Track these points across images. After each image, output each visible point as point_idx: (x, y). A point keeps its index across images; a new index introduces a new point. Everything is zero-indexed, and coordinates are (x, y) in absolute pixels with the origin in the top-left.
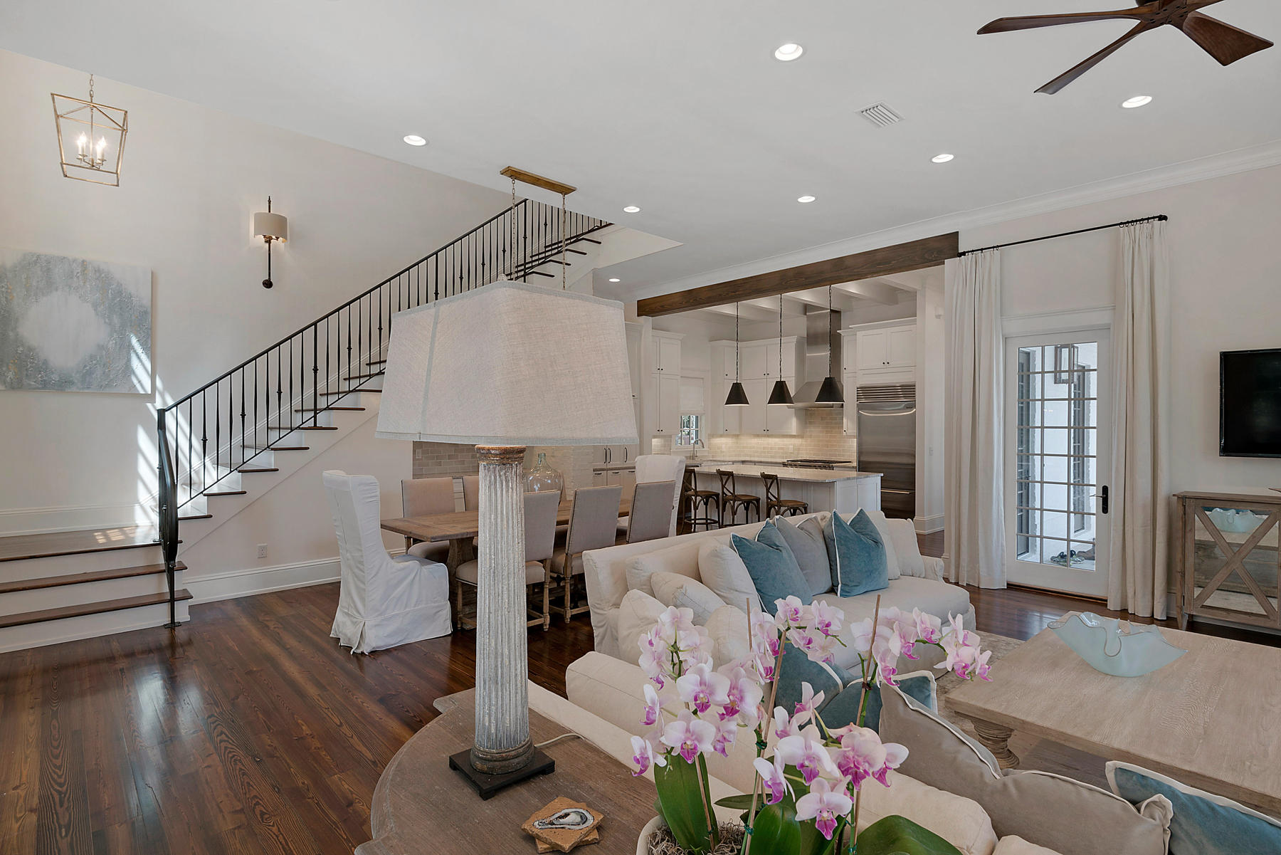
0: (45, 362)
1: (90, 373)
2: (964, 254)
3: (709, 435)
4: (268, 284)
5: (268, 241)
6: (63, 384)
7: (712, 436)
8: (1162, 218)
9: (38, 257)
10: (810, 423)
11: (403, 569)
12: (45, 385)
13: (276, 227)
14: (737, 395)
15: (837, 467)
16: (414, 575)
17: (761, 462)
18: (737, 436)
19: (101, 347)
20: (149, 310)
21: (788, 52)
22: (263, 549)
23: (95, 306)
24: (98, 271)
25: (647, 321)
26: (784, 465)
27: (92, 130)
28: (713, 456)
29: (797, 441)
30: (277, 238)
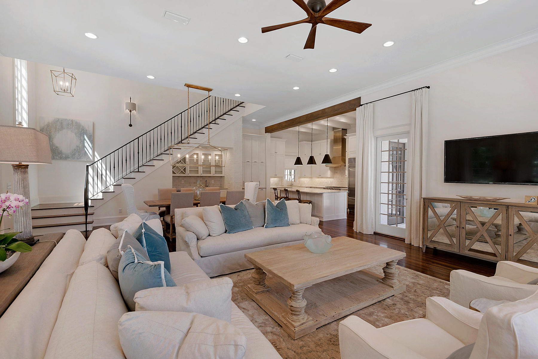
0: (61, 151)
1: (74, 154)
2: (362, 105)
3: (299, 177)
4: (131, 125)
5: (131, 111)
6: (66, 158)
7: (301, 177)
8: (429, 87)
9: (59, 119)
10: (336, 172)
11: (143, 215)
12: (61, 158)
13: (133, 107)
14: (298, 161)
15: (341, 189)
16: (147, 217)
17: (316, 187)
18: (311, 178)
19: (77, 147)
20: (92, 135)
21: (243, 40)
22: (120, 210)
23: (76, 134)
24: (76, 123)
25: (269, 135)
26: (324, 188)
27: (64, 80)
28: (301, 185)
29: (331, 180)
30: (133, 110)
